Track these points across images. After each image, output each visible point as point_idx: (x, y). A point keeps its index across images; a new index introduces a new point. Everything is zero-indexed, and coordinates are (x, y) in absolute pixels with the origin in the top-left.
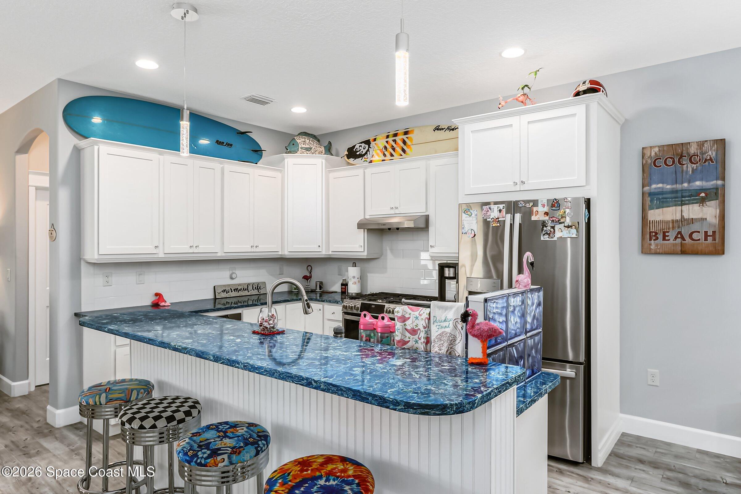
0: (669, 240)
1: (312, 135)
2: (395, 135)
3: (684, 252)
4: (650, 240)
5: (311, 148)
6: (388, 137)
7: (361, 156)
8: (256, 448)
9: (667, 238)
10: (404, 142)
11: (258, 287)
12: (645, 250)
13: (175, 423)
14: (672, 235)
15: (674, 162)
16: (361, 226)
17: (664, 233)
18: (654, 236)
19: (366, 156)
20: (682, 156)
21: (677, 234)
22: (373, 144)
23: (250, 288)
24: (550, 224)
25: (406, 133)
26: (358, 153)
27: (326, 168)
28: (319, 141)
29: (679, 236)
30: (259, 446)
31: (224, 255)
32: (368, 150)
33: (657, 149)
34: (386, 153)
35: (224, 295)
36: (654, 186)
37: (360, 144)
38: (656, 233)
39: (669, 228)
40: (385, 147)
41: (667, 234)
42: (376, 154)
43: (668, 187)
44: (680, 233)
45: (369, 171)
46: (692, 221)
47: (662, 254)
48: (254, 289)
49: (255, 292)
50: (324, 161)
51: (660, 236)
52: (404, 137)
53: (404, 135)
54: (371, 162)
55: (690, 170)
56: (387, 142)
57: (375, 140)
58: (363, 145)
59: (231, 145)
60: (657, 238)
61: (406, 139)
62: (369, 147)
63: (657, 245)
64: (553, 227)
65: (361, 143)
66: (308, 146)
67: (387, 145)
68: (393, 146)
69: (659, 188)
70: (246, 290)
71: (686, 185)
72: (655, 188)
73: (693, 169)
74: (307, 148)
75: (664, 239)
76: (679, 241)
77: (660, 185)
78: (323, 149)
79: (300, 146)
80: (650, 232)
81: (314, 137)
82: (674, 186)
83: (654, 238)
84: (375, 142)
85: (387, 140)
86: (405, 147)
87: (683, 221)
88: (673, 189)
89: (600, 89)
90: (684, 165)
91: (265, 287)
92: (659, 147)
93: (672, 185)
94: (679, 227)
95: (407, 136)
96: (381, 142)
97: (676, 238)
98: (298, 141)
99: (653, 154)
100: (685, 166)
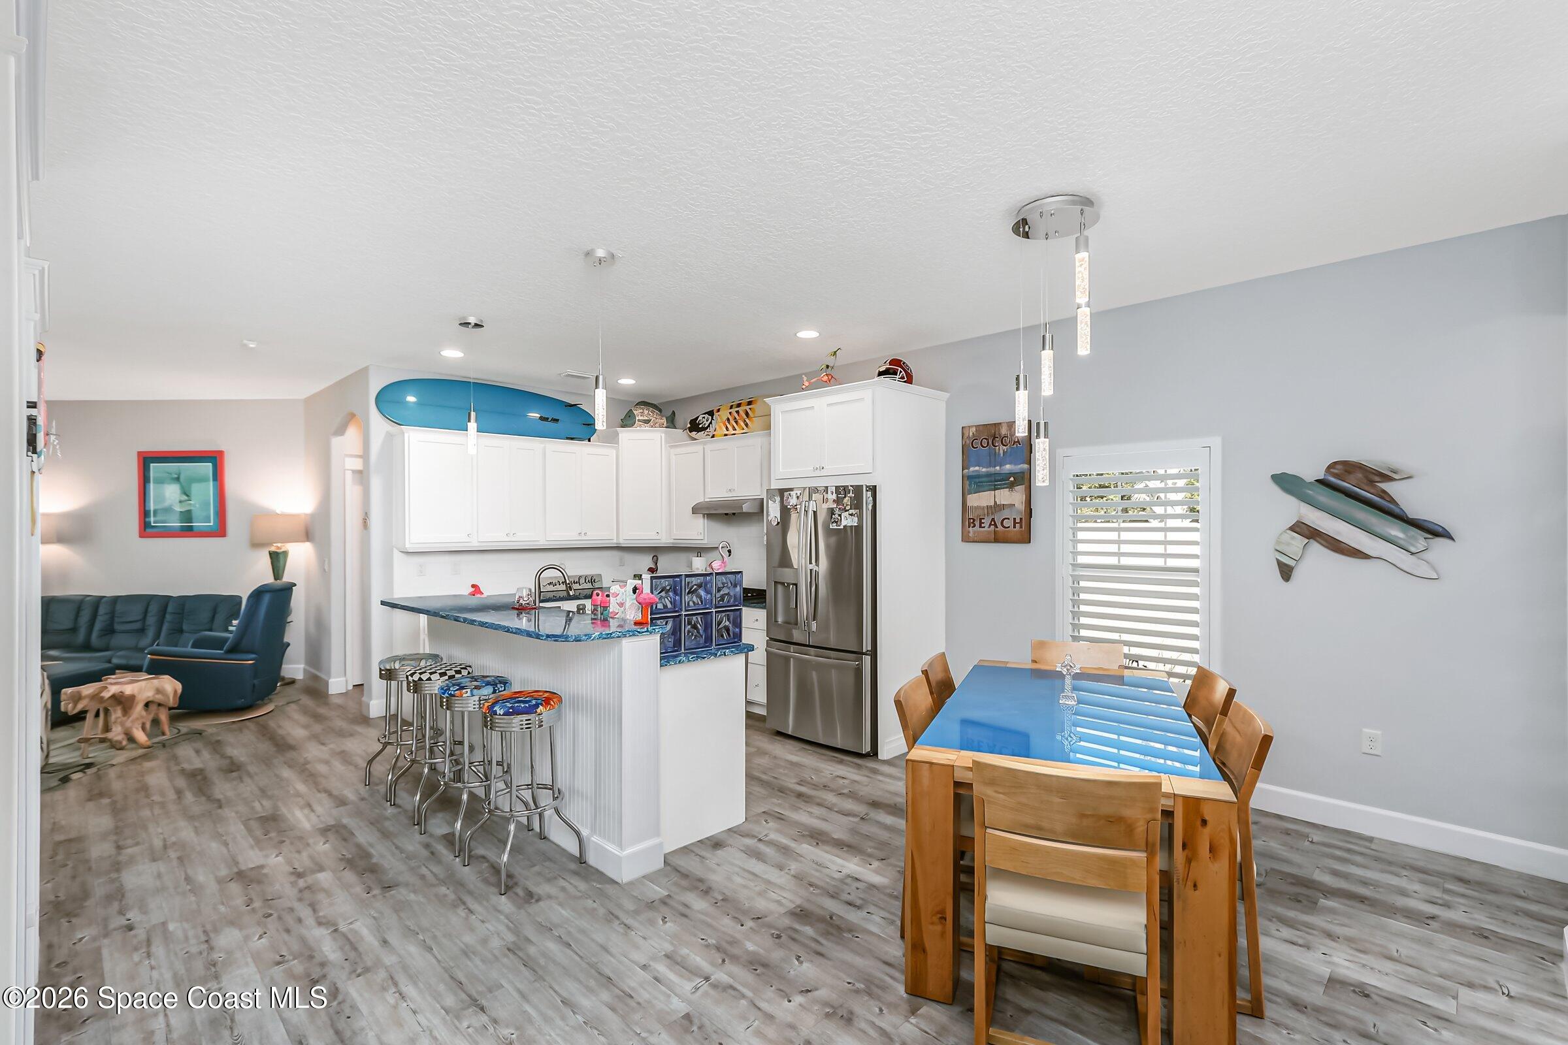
0: (984, 527)
1: (652, 404)
2: (739, 405)
3: (997, 539)
4: (969, 527)
5: (649, 421)
6: (731, 407)
7: (704, 429)
8: (494, 688)
9: (983, 525)
10: (747, 414)
11: (591, 580)
12: (966, 539)
13: (447, 677)
14: (986, 522)
15: (988, 443)
16: (696, 510)
17: (981, 519)
18: (972, 523)
19: (708, 430)
20: (995, 437)
21: (991, 522)
22: (716, 414)
23: (582, 581)
24: (837, 512)
25: (750, 403)
26: (700, 426)
27: (666, 442)
28: (660, 411)
29: (993, 523)
30: (497, 687)
31: (547, 543)
32: (711, 423)
33: (974, 429)
34: (728, 426)
35: (551, 588)
36: (972, 469)
37: (704, 416)
38: (974, 520)
39: (984, 515)
40: (728, 419)
41: (983, 521)
42: (718, 425)
43: (984, 470)
44: (993, 520)
45: (708, 447)
46: (1003, 507)
47: (979, 542)
48: (587, 581)
49: (589, 586)
50: (663, 435)
51: (977, 523)
52: (747, 408)
53: (748, 405)
54: (713, 436)
55: (1001, 452)
56: (730, 413)
57: (718, 410)
58: (706, 416)
59: (557, 420)
60: (974, 526)
61: (749, 411)
62: (712, 419)
63: (974, 533)
64: (840, 515)
65: (705, 414)
66: (647, 419)
67: (730, 417)
68: (735, 418)
69: (976, 471)
70: (577, 583)
71: (998, 468)
72: (973, 471)
73: (1004, 451)
74: (644, 420)
75: (980, 527)
76: (992, 527)
77: (977, 468)
78: (664, 421)
79: (637, 418)
80: (969, 519)
81: (655, 406)
82: (988, 469)
83: (972, 525)
84: (718, 413)
85: (730, 411)
86: (747, 421)
87: (998, 508)
88: (987, 472)
89: (898, 370)
90: (996, 446)
91: (601, 580)
92: (976, 426)
93: (987, 468)
94: (992, 514)
95: (750, 407)
96: (724, 414)
97: (990, 525)
98: (635, 412)
99: (971, 434)
100: (997, 448)
